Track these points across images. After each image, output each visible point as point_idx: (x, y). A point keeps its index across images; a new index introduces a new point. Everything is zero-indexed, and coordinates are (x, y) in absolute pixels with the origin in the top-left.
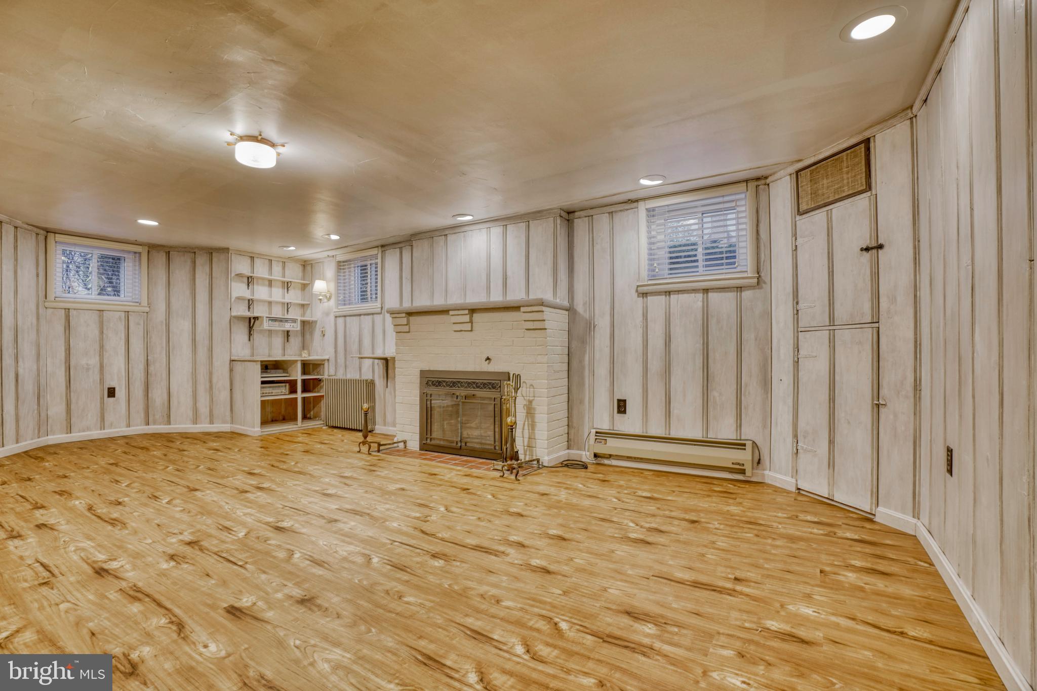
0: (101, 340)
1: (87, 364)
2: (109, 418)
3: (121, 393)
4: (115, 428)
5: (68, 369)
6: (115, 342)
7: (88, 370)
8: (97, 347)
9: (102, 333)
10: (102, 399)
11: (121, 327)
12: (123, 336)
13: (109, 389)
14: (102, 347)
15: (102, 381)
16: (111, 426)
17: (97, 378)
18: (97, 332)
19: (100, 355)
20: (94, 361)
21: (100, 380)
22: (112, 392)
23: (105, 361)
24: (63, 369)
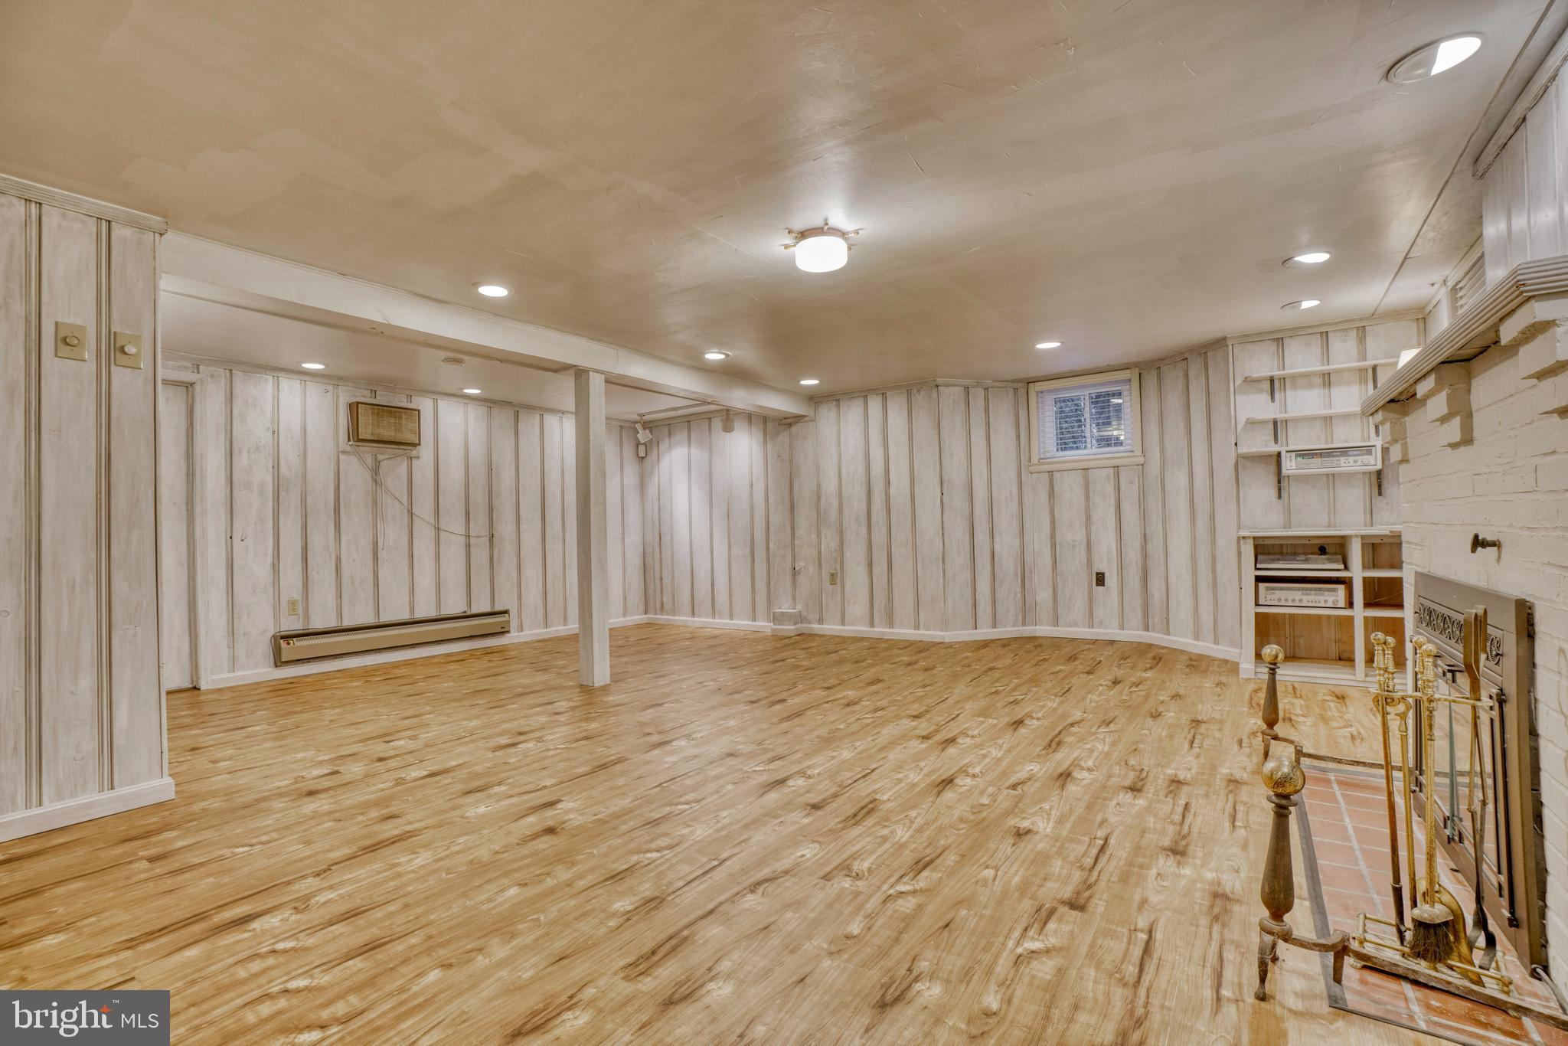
0: (1088, 508)
1: (1073, 541)
2: (1099, 614)
3: (1111, 580)
4: (1106, 628)
5: (1054, 545)
6: (1104, 510)
7: (1074, 547)
8: (1083, 518)
9: (1088, 498)
10: (1090, 586)
11: (1110, 489)
12: (1112, 501)
13: (1097, 574)
14: (1088, 518)
15: (1090, 562)
16: (1101, 623)
17: (1084, 557)
18: (1082, 498)
19: (1087, 529)
20: (1080, 536)
21: (1088, 561)
22: (1100, 579)
23: (1093, 536)
24: (1049, 547)
